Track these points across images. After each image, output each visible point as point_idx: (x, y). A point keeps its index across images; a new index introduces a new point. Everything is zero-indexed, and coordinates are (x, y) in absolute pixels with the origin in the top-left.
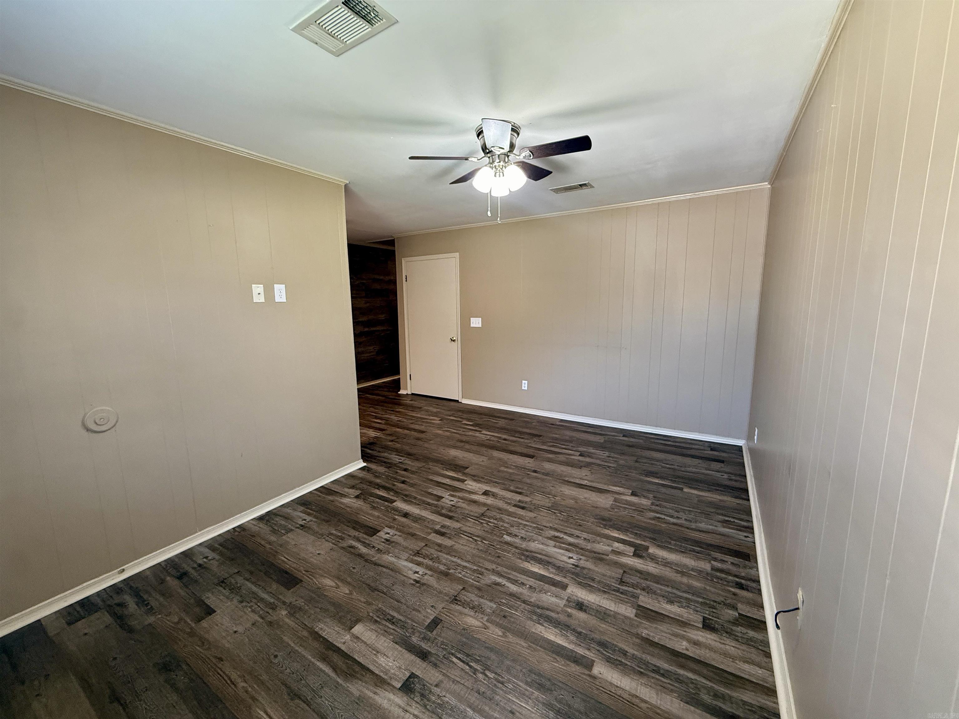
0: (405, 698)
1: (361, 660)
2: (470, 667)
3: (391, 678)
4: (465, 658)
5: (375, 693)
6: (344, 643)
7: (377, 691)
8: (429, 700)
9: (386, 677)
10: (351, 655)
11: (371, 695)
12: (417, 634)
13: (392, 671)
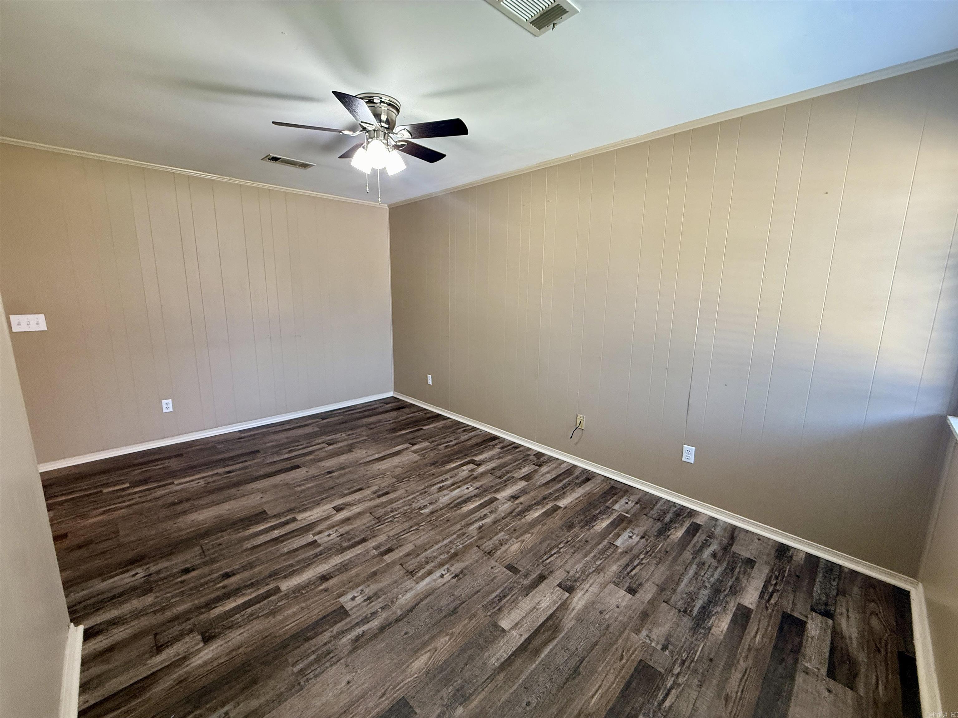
0: (578, 591)
1: (541, 621)
2: (554, 554)
3: (560, 599)
4: (548, 556)
5: (573, 609)
6: (521, 635)
7: (571, 608)
8: (579, 578)
9: (559, 603)
10: (535, 628)
11: (575, 612)
12: (521, 580)
13: (555, 598)
